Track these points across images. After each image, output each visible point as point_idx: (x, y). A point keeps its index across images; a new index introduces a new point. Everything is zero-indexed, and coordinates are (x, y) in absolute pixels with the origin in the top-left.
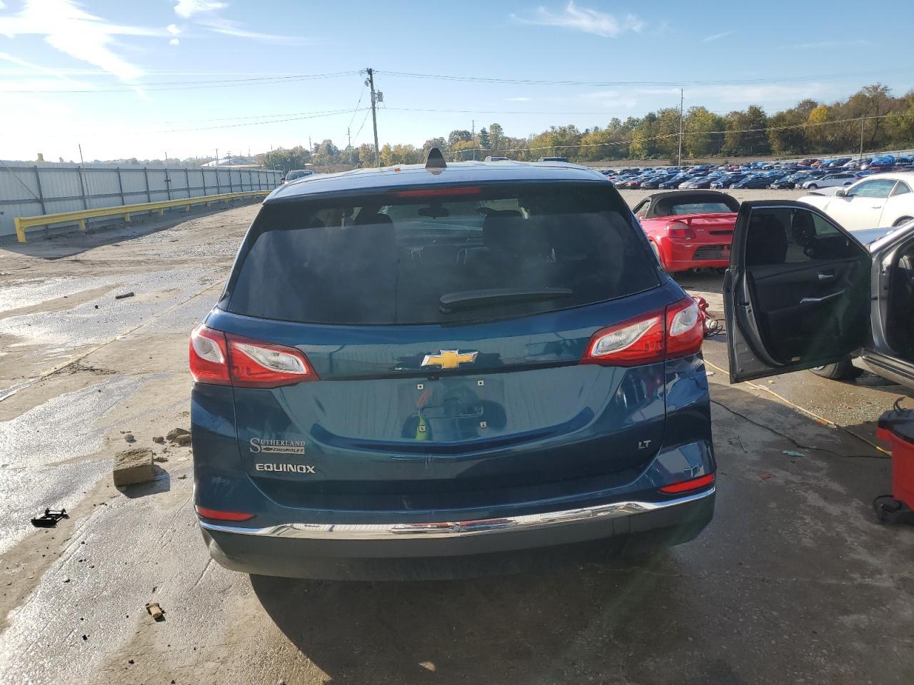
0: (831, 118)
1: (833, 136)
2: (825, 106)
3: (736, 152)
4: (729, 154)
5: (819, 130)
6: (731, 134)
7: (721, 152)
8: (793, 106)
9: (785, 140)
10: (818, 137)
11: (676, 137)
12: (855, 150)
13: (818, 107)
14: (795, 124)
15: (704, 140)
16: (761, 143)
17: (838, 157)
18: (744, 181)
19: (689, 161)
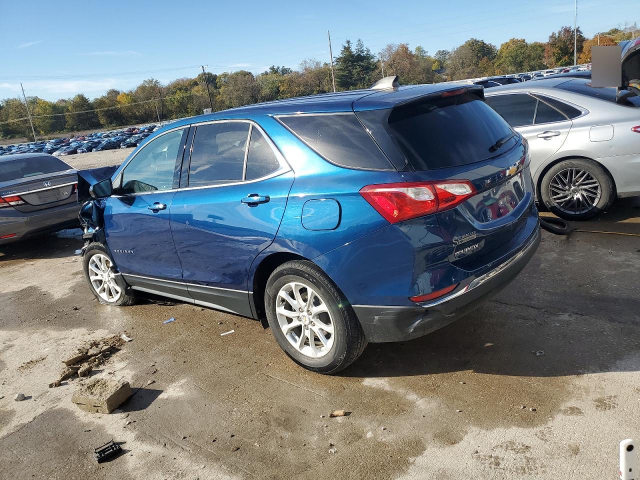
0: (135, 101)
1: (139, 112)
2: (125, 93)
3: (77, 128)
4: (72, 130)
5: (129, 109)
6: (70, 115)
7: (66, 129)
8: (105, 94)
9: (109, 117)
10: (130, 114)
11: (26, 120)
12: (156, 120)
13: (120, 94)
14: (113, 106)
15: (50, 121)
16: (93, 120)
17: (148, 125)
18: (100, 146)
19: (43, 138)
